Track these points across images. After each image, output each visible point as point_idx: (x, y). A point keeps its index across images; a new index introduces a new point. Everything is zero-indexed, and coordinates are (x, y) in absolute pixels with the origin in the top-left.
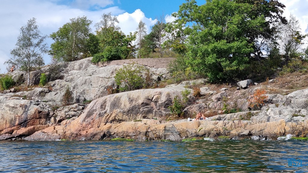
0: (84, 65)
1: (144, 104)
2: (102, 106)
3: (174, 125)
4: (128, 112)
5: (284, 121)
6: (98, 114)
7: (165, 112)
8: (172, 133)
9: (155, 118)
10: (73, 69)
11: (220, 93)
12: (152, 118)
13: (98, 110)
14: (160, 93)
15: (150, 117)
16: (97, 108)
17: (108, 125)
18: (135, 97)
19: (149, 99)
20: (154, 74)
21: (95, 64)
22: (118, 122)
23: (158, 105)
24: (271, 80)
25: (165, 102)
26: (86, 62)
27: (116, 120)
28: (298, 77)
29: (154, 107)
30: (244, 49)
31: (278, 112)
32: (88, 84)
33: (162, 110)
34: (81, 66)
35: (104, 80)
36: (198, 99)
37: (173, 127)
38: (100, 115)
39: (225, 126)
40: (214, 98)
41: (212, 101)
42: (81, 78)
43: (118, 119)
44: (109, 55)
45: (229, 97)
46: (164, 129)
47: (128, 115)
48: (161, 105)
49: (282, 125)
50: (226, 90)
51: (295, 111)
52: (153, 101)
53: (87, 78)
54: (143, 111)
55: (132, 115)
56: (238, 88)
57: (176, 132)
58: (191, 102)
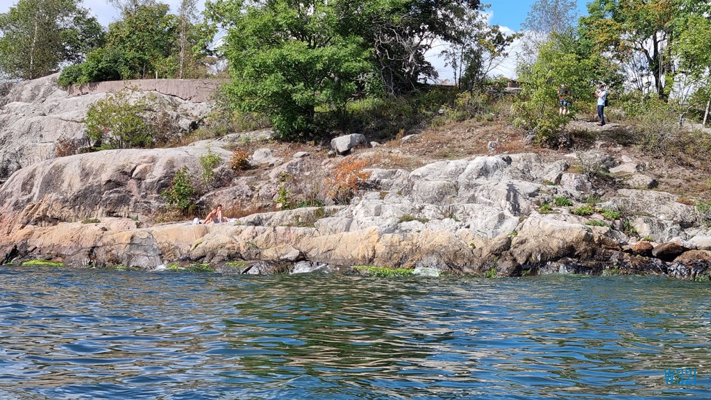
0: (42, 90)
1: (113, 184)
2: (24, 184)
3: (153, 233)
4: (75, 201)
5: (377, 230)
6: (13, 203)
7: (157, 204)
8: (145, 251)
9: (134, 215)
10: (18, 100)
11: (287, 164)
12: (127, 215)
13: (15, 195)
14: (153, 160)
15: (123, 214)
16: (15, 189)
17: (29, 227)
18: (96, 166)
19: (125, 173)
20: (187, 115)
21: (66, 90)
22: (50, 222)
23: (143, 186)
24: (408, 137)
25: (159, 181)
26: (47, 84)
27: (46, 218)
28: (468, 131)
29: (135, 190)
30: (347, 64)
31: (373, 210)
32: (33, 135)
33: (151, 199)
34: (36, 92)
35: (71, 126)
36: (238, 176)
37: (150, 238)
38: (17, 206)
39: (254, 238)
40: (273, 173)
41: (267, 181)
42: (23, 119)
43: (52, 216)
44: (93, 68)
45: (307, 174)
46: (129, 241)
47: (73, 207)
48: (150, 188)
49: (371, 240)
50: (306, 158)
51: (412, 209)
52: (133, 176)
53: (35, 119)
54: (107, 200)
55: (82, 208)
56: (330, 152)
57: (154, 249)
58: (221, 181)
